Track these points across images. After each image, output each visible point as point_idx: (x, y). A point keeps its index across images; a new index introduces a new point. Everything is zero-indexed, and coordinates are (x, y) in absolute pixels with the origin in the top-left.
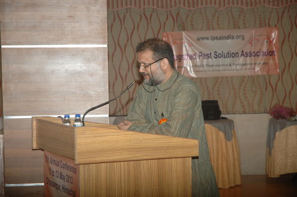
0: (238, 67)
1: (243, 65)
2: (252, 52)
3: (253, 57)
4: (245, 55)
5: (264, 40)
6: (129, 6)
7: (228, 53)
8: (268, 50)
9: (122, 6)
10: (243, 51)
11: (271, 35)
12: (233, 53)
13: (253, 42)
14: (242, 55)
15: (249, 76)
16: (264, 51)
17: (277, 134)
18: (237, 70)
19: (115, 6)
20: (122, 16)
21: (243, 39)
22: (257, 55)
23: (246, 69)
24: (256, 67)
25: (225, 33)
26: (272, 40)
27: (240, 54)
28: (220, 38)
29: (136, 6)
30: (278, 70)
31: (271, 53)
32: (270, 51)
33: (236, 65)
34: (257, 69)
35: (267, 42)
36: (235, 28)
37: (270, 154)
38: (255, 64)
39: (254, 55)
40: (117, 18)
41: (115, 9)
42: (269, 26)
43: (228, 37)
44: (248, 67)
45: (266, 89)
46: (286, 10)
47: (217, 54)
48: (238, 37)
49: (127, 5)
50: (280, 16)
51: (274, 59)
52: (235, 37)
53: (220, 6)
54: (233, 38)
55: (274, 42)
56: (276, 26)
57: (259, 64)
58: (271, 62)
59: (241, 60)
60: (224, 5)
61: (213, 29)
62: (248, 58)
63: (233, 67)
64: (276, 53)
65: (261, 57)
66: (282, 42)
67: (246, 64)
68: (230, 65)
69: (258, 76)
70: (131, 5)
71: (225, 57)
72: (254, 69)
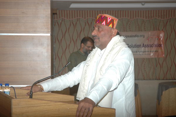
0: (141, 53)
1: (144, 52)
2: (149, 44)
3: (149, 47)
4: (145, 46)
5: (156, 38)
6: (79, 18)
7: (135, 45)
8: (158, 43)
9: (75, 17)
10: (143, 44)
11: (160, 35)
12: (138, 45)
13: (149, 39)
14: (143, 46)
15: (147, 59)
16: (156, 44)
17: (164, 92)
18: (140, 55)
19: (71, 17)
20: (74, 23)
21: (144, 37)
22: (151, 46)
23: (145, 54)
24: (151, 53)
25: (134, 34)
26: (160, 38)
27: (142, 46)
28: (131, 36)
29: (83, 17)
30: (164, 55)
31: (160, 46)
32: (159, 44)
33: (140, 52)
34: (152, 54)
35: (157, 39)
36: (139, 31)
37: (159, 104)
38: (151, 51)
39: (150, 46)
40: (72, 24)
41: (71, 19)
42: (159, 30)
43: (136, 36)
44: (147, 53)
45: (157, 66)
46: (169, 21)
47: (129, 46)
48: (141, 36)
49: (77, 17)
50: (165, 25)
51: (161, 49)
52: (139, 36)
53: (131, 18)
54: (138, 36)
55: (162, 39)
56: (163, 30)
57: (153, 51)
58: (160, 51)
59: (143, 49)
60: (133, 18)
61: (127, 31)
62: (147, 48)
63: (138, 53)
64: (162, 46)
65: (154, 48)
66: (166, 39)
67: (145, 52)
68: (136, 52)
69: (152, 58)
70: (80, 17)
71: (133, 47)
72: (150, 54)
